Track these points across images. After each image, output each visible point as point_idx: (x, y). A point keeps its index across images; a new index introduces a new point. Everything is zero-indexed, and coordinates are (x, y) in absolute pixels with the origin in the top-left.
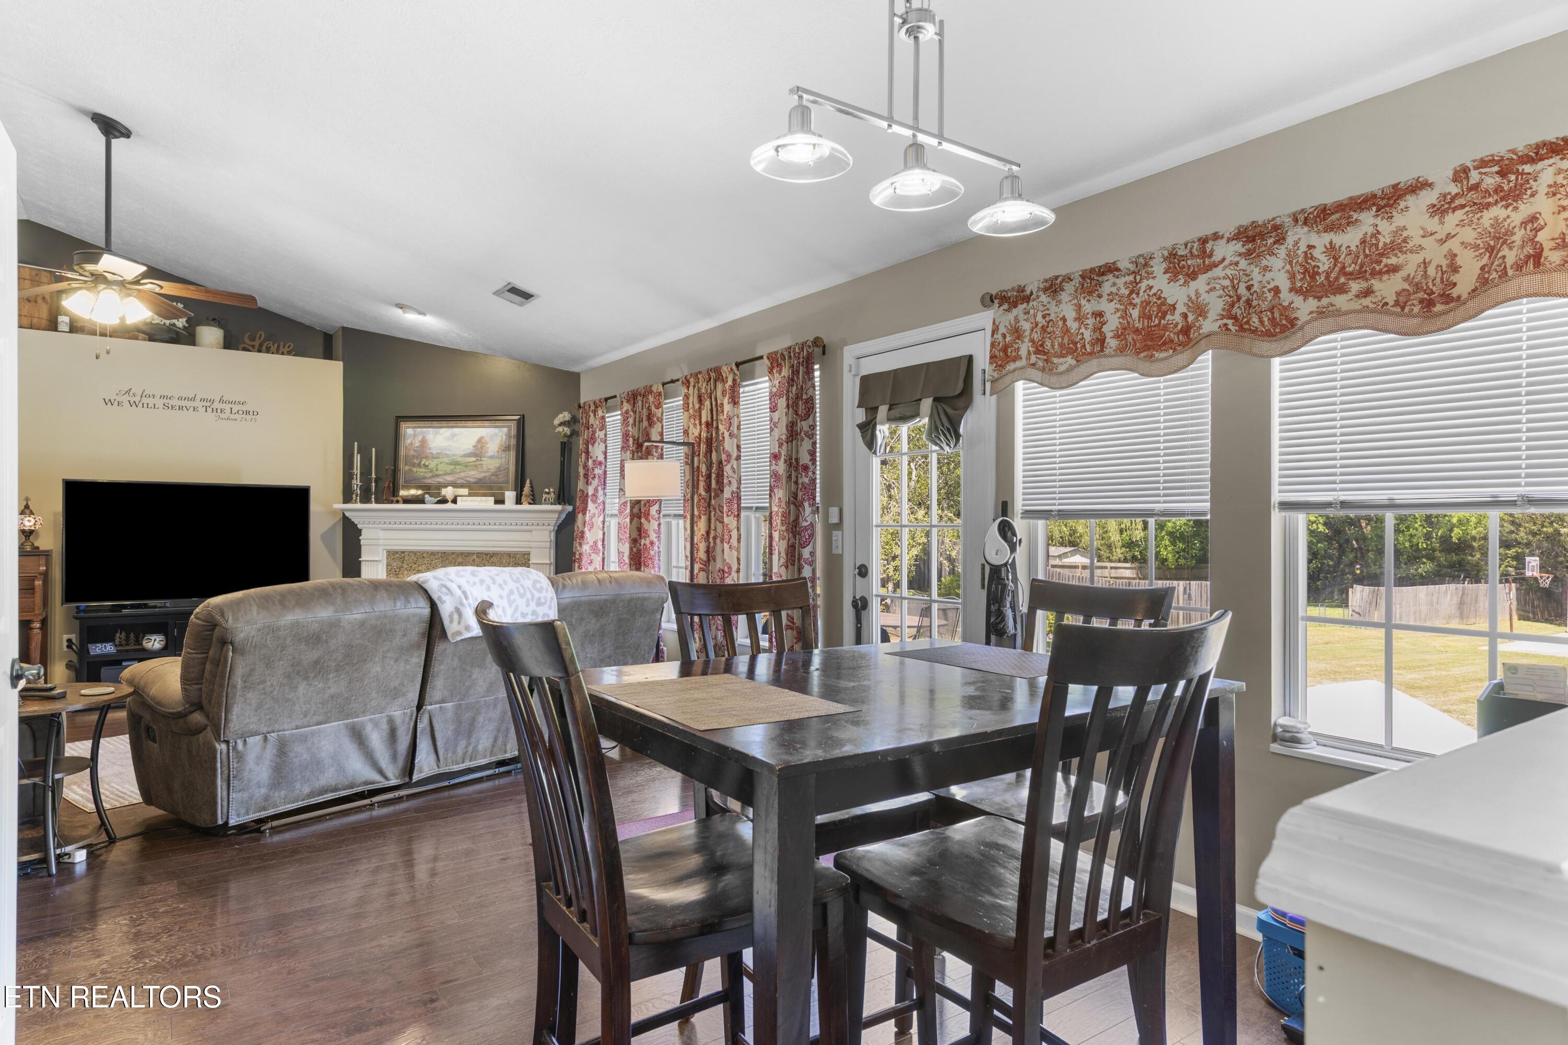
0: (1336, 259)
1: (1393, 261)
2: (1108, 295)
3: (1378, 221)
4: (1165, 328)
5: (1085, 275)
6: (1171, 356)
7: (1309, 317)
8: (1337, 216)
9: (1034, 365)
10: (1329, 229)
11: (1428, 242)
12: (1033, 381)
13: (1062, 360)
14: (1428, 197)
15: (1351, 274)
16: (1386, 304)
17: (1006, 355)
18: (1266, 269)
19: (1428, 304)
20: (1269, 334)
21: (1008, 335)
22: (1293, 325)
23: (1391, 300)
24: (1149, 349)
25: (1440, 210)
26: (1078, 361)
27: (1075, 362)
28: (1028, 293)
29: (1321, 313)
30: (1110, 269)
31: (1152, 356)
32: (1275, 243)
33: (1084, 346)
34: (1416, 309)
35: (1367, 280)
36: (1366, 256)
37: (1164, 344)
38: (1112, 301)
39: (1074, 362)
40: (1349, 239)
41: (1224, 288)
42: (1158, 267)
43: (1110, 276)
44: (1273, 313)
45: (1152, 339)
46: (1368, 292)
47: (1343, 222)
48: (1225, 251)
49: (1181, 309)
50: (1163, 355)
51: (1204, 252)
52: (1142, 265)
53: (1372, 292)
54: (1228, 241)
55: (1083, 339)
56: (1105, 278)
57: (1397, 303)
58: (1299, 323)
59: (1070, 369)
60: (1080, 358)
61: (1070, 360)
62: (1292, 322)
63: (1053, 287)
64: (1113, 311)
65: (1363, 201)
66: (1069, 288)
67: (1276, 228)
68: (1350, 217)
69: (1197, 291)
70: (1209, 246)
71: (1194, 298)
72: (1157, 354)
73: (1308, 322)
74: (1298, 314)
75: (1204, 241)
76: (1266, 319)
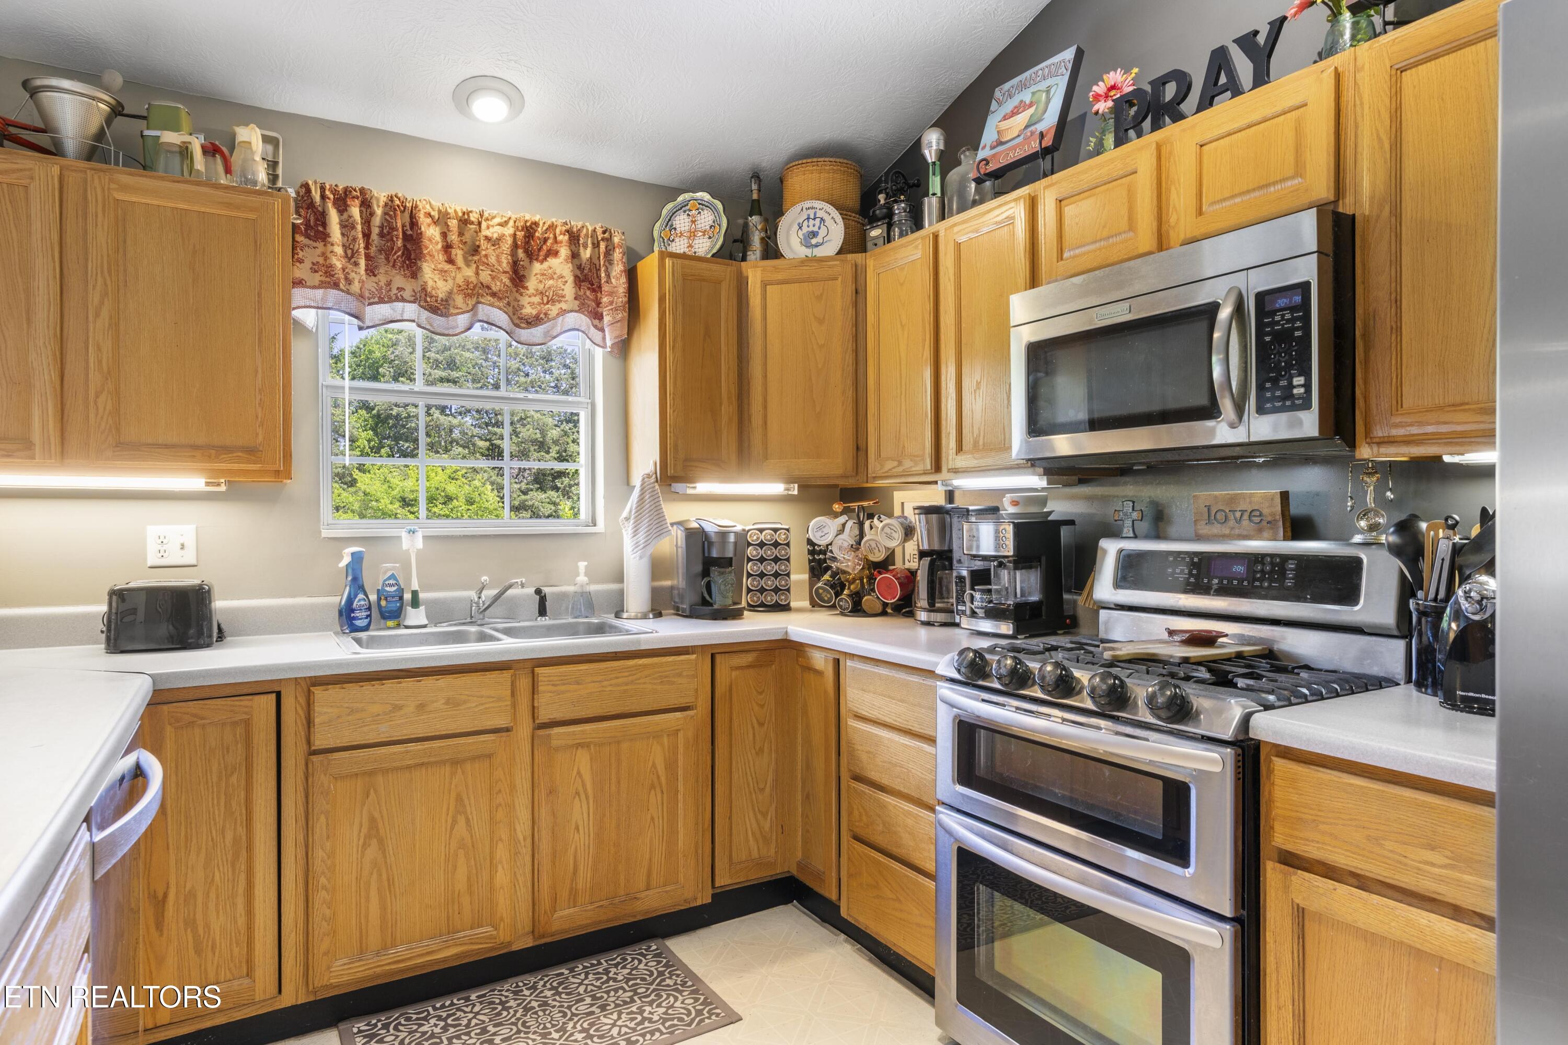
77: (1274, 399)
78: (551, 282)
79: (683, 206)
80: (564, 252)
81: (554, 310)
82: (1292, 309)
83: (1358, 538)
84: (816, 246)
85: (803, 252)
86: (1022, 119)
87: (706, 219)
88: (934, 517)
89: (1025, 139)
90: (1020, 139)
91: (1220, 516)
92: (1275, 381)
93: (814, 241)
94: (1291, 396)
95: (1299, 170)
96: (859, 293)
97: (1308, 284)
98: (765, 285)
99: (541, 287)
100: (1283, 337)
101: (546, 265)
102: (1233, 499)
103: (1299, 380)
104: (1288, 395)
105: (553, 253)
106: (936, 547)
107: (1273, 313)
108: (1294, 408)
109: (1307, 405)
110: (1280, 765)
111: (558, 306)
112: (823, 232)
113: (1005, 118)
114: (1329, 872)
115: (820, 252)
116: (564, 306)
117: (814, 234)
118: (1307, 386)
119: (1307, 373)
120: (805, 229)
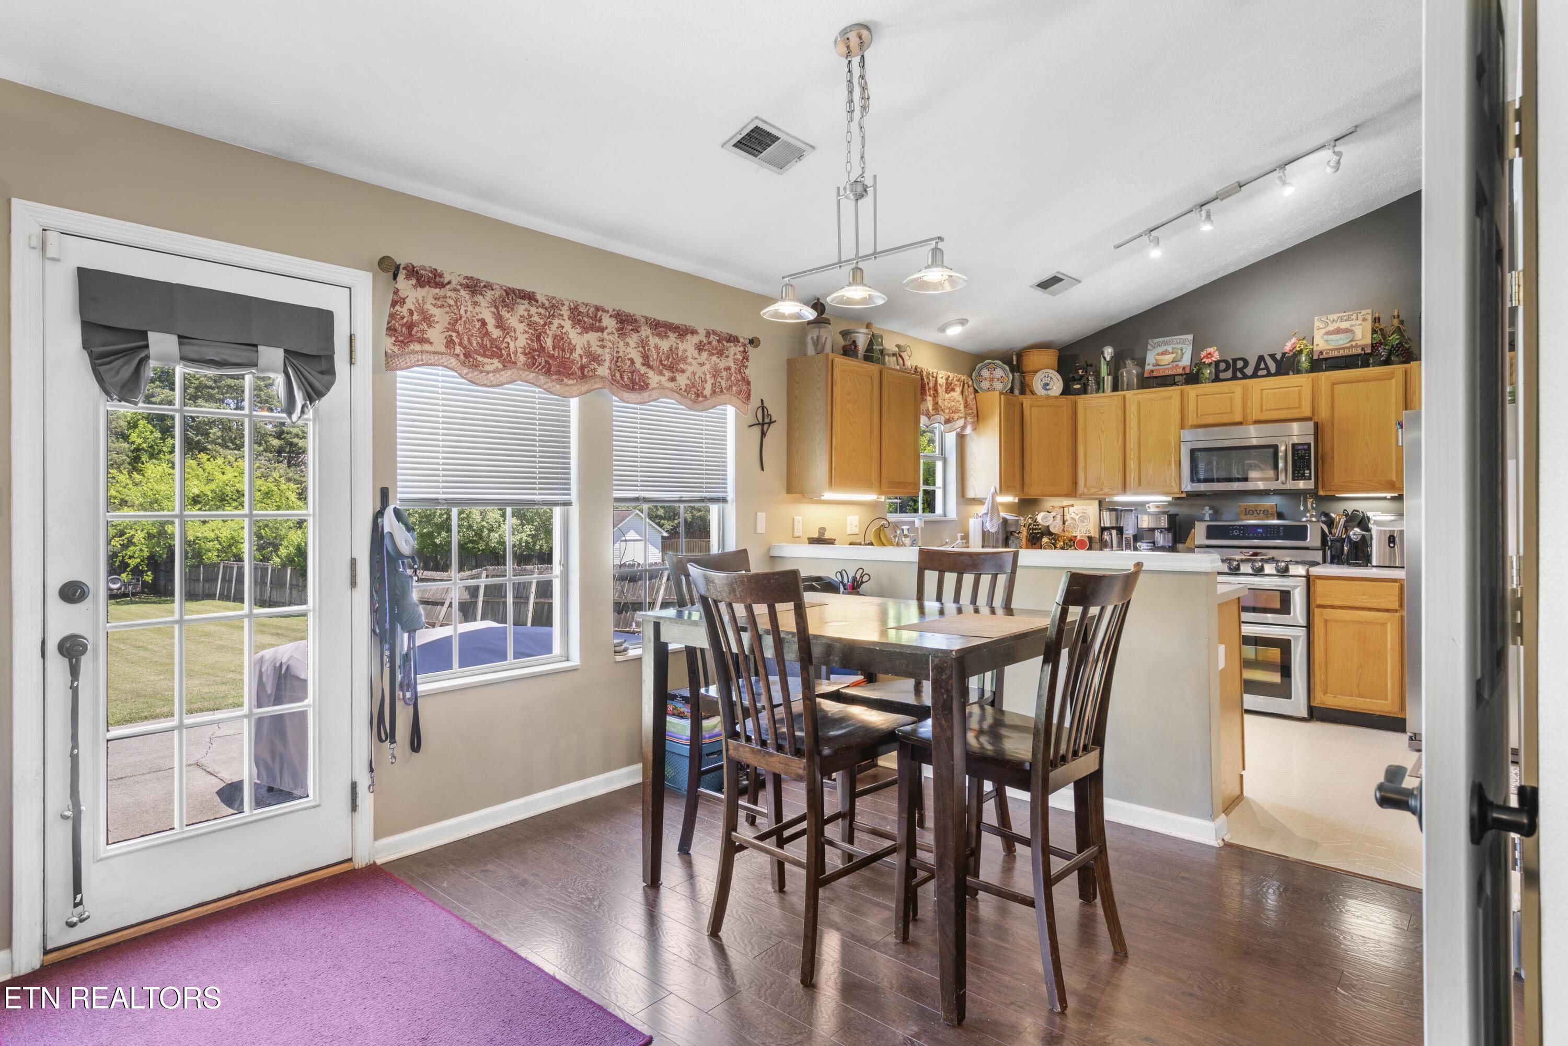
0: (658, 354)
1: (682, 366)
2: (521, 316)
3: (678, 341)
4: (573, 360)
5: (509, 292)
6: (574, 384)
7: (656, 386)
8: (663, 329)
9: (458, 355)
10: (659, 335)
11: (694, 362)
12: (455, 371)
13: (486, 360)
14: (695, 339)
15: (665, 366)
16: (681, 389)
17: (410, 333)
18: (627, 344)
19: (698, 395)
20: (626, 387)
21: (415, 314)
22: (647, 387)
23: (683, 387)
24: (560, 374)
25: (700, 348)
26: (504, 366)
27: (502, 366)
28: (446, 281)
29: (661, 386)
30: (530, 297)
31: (562, 380)
32: (632, 330)
33: (509, 355)
34: (693, 396)
35: (673, 372)
36: (674, 359)
37: (572, 374)
38: (522, 322)
39: (500, 366)
40: (665, 345)
41: (611, 348)
42: (566, 313)
43: (526, 302)
44: (633, 375)
45: (565, 368)
46: (673, 379)
47: (663, 334)
48: (609, 323)
49: (579, 351)
50: (570, 382)
51: (596, 317)
52: (553, 307)
53: (675, 380)
54: (611, 316)
55: (508, 347)
56: (523, 302)
57: (686, 391)
58: (650, 387)
59: (496, 371)
60: (506, 364)
61: (496, 363)
62: (647, 385)
63: (474, 287)
64: (522, 331)
65: (675, 328)
66: (489, 294)
67: (636, 321)
68: (666, 333)
69: (588, 342)
70: (600, 313)
71: (586, 346)
72: (566, 380)
73: (653, 389)
74: (650, 381)
75: (597, 309)
76: (626, 377)
77: (1298, 477)
78: (953, 404)
79: (986, 366)
80: (958, 389)
81: (956, 417)
82: (1305, 450)
83: (1304, 519)
84: (1049, 389)
85: (1043, 392)
86: (1168, 358)
87: (999, 373)
88: (1114, 513)
89: (1173, 367)
90: (1170, 366)
91: (1251, 512)
92: (1299, 471)
93: (1048, 387)
94: (1305, 476)
95: (1300, 407)
96: (1075, 413)
97: (1309, 444)
98: (1031, 407)
99: (949, 405)
100: (1302, 458)
101: (950, 395)
102: (1256, 506)
103: (1306, 472)
104: (1303, 475)
105: (953, 390)
106: (1114, 525)
107: (1298, 450)
108: (1305, 479)
109: (1310, 478)
110: (1318, 581)
111: (958, 415)
112: (1051, 383)
113: (1158, 354)
114: (1333, 607)
115: (1051, 393)
116: (961, 415)
117: (1047, 384)
118: (1310, 473)
119: (1310, 470)
120: (1044, 382)
